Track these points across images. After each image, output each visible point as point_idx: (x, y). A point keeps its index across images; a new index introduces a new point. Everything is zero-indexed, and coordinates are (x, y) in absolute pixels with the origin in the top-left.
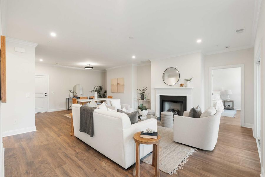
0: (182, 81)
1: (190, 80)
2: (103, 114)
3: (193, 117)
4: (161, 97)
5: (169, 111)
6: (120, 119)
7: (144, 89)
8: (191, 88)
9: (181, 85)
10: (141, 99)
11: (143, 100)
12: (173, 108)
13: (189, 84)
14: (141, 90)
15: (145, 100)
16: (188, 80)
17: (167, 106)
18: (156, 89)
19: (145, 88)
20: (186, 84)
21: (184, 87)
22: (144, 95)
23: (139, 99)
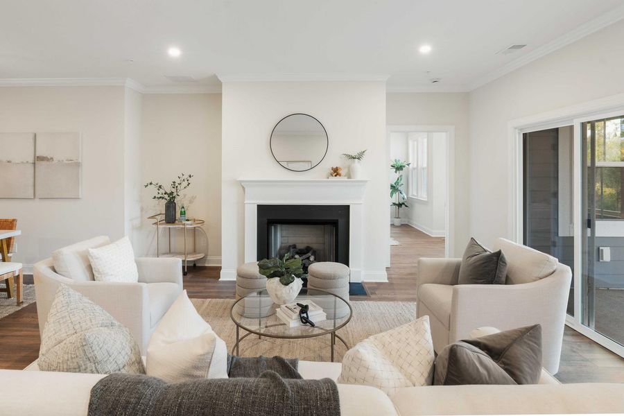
1: (359, 158)
4: (263, 210)
7: (178, 181)
8: (366, 181)
9: (336, 172)
11: (173, 222)
13: (359, 169)
14: (162, 187)
16: (354, 158)
19: (186, 176)
20: (349, 167)
21: (345, 178)
22: (175, 205)
23: (156, 219)
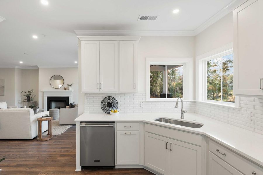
0: (65, 86)
1: (71, 85)
2: (17, 111)
3: (71, 108)
4: (48, 98)
5: (55, 108)
6: (29, 111)
7: (30, 91)
8: (72, 91)
9: (65, 89)
10: (26, 100)
11: (29, 101)
12: (59, 106)
13: (70, 88)
14: (26, 93)
15: (32, 102)
17: (53, 104)
18: (43, 92)
19: (32, 90)
20: (68, 88)
21: (67, 90)
22: (30, 97)
23: (25, 101)
